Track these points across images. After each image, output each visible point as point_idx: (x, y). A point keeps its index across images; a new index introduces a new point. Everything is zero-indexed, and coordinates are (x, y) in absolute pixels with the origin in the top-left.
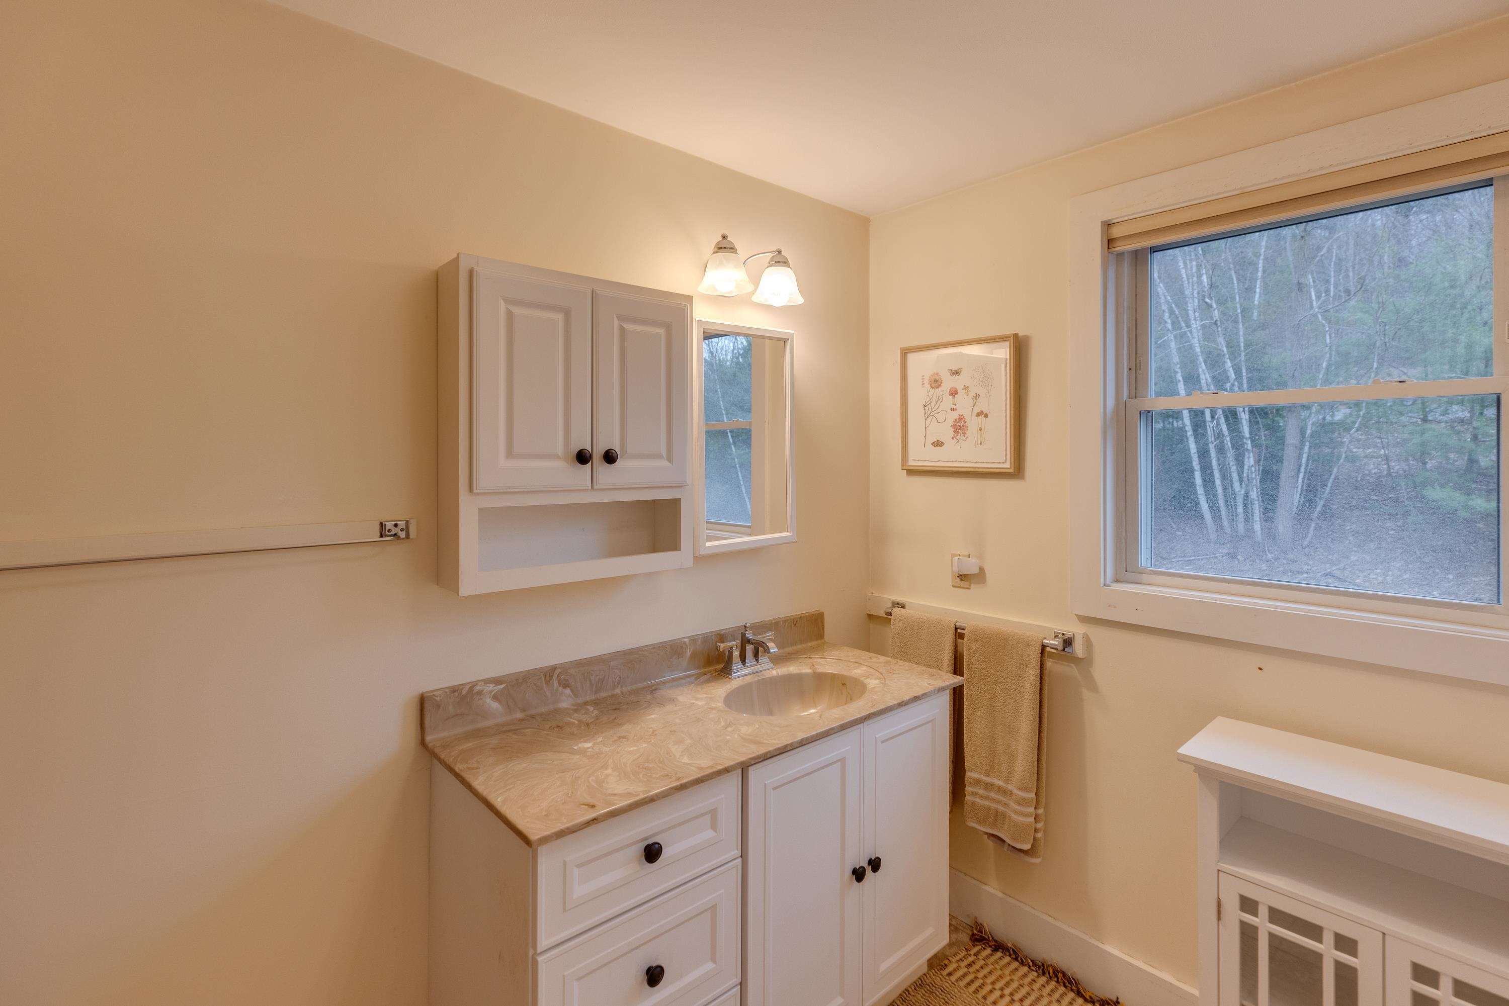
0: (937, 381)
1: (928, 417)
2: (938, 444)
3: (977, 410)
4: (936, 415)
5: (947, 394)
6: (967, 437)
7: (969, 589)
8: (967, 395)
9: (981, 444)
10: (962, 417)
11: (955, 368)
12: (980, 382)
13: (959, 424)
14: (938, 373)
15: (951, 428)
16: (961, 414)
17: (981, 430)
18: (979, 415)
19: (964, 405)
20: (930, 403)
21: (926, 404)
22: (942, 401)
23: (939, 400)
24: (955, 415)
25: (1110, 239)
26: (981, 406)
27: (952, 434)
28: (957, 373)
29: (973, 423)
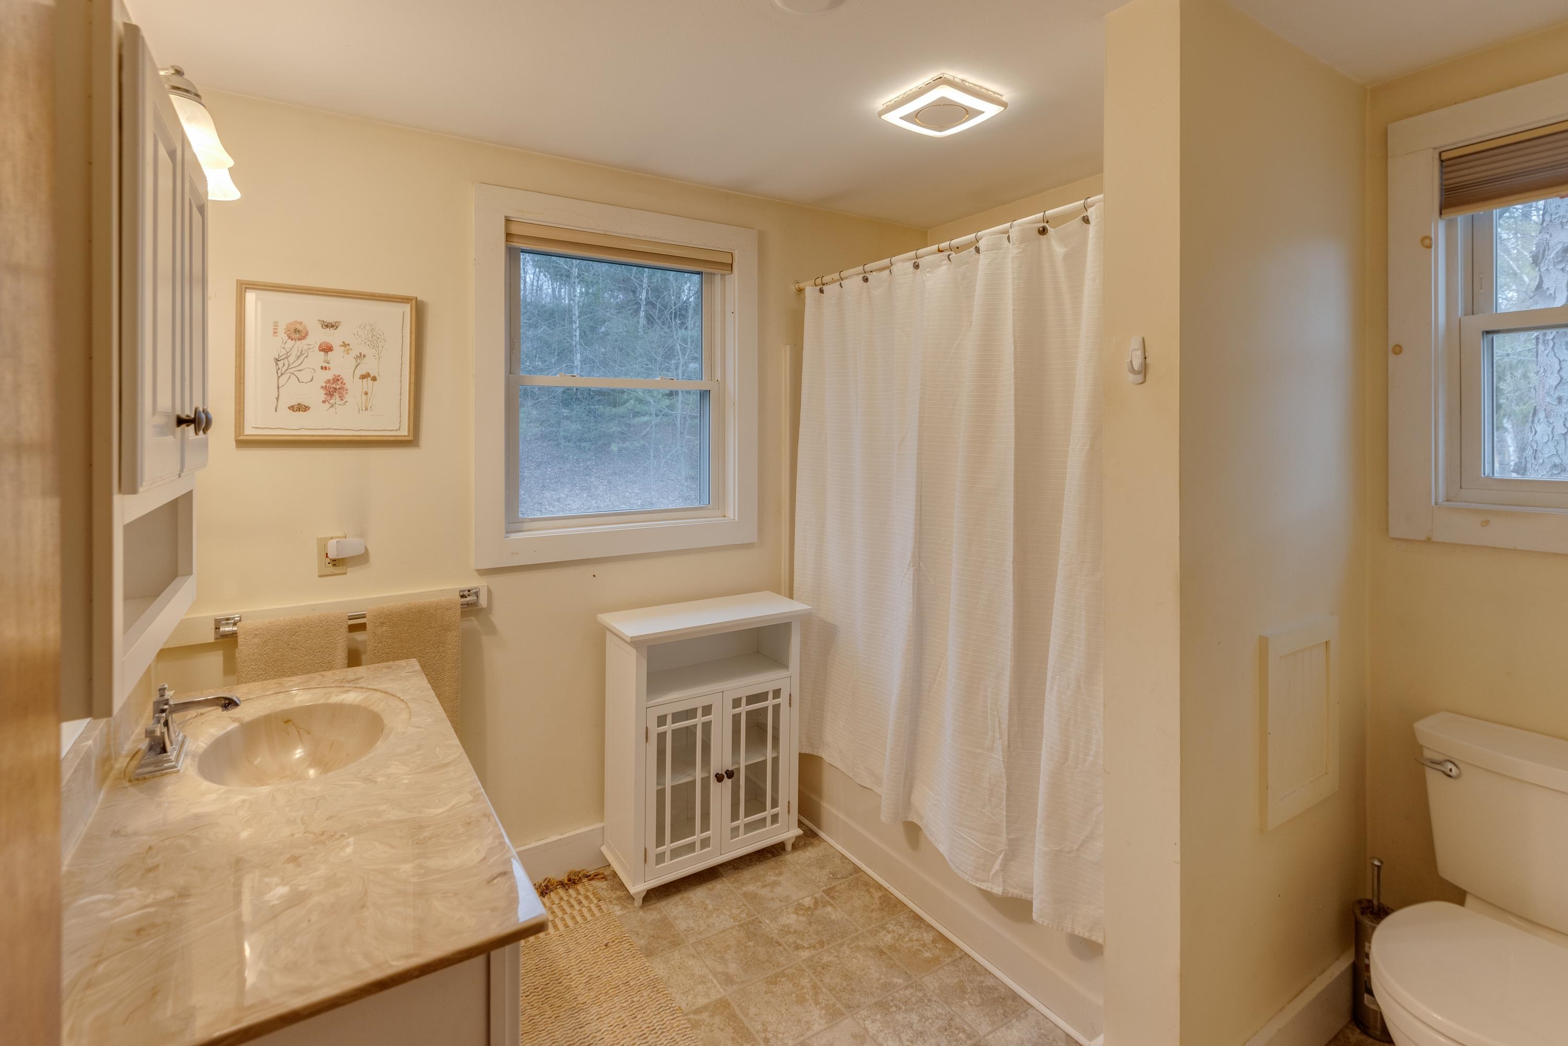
0: (299, 331)
1: (282, 374)
2: (300, 408)
3: (361, 371)
4: (296, 373)
5: (316, 348)
6: (346, 402)
7: (345, 574)
8: (348, 354)
9: (366, 409)
10: (339, 378)
11: (330, 319)
12: (366, 341)
13: (334, 386)
14: (302, 322)
15: (322, 390)
16: (337, 374)
17: (366, 394)
18: (363, 377)
19: (341, 364)
20: (286, 358)
21: (279, 358)
22: (307, 357)
23: (302, 354)
24: (329, 375)
25: (509, 234)
26: (368, 366)
27: (323, 397)
28: (332, 326)
29: (354, 386)
